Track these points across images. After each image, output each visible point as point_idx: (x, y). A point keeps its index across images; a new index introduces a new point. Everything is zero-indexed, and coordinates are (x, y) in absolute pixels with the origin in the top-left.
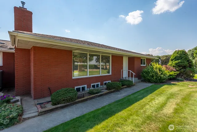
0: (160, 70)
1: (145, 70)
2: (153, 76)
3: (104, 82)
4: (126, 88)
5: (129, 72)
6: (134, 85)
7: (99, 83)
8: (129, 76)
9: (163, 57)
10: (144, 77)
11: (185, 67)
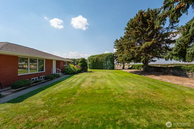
0: (73, 68)
1: (66, 68)
2: (70, 71)
3: (41, 77)
4: (56, 78)
5: (57, 70)
6: (60, 77)
7: (37, 78)
8: (57, 72)
9: (77, 59)
10: (66, 72)
11: (84, 66)
